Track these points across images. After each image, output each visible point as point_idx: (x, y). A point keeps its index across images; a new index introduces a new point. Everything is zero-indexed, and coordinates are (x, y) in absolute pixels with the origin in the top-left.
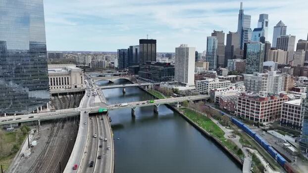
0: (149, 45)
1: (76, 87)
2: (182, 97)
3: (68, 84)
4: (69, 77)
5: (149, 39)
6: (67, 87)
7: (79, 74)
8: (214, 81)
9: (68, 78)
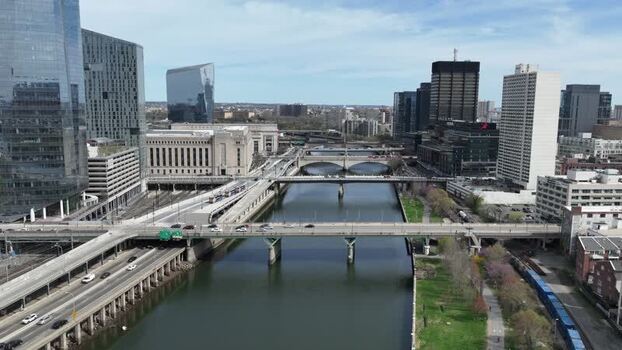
0: (457, 76)
1: (223, 172)
2: (459, 225)
3: (207, 164)
4: (209, 147)
5: (459, 60)
6: (204, 172)
7: (234, 143)
8: (599, 180)
9: (207, 150)
